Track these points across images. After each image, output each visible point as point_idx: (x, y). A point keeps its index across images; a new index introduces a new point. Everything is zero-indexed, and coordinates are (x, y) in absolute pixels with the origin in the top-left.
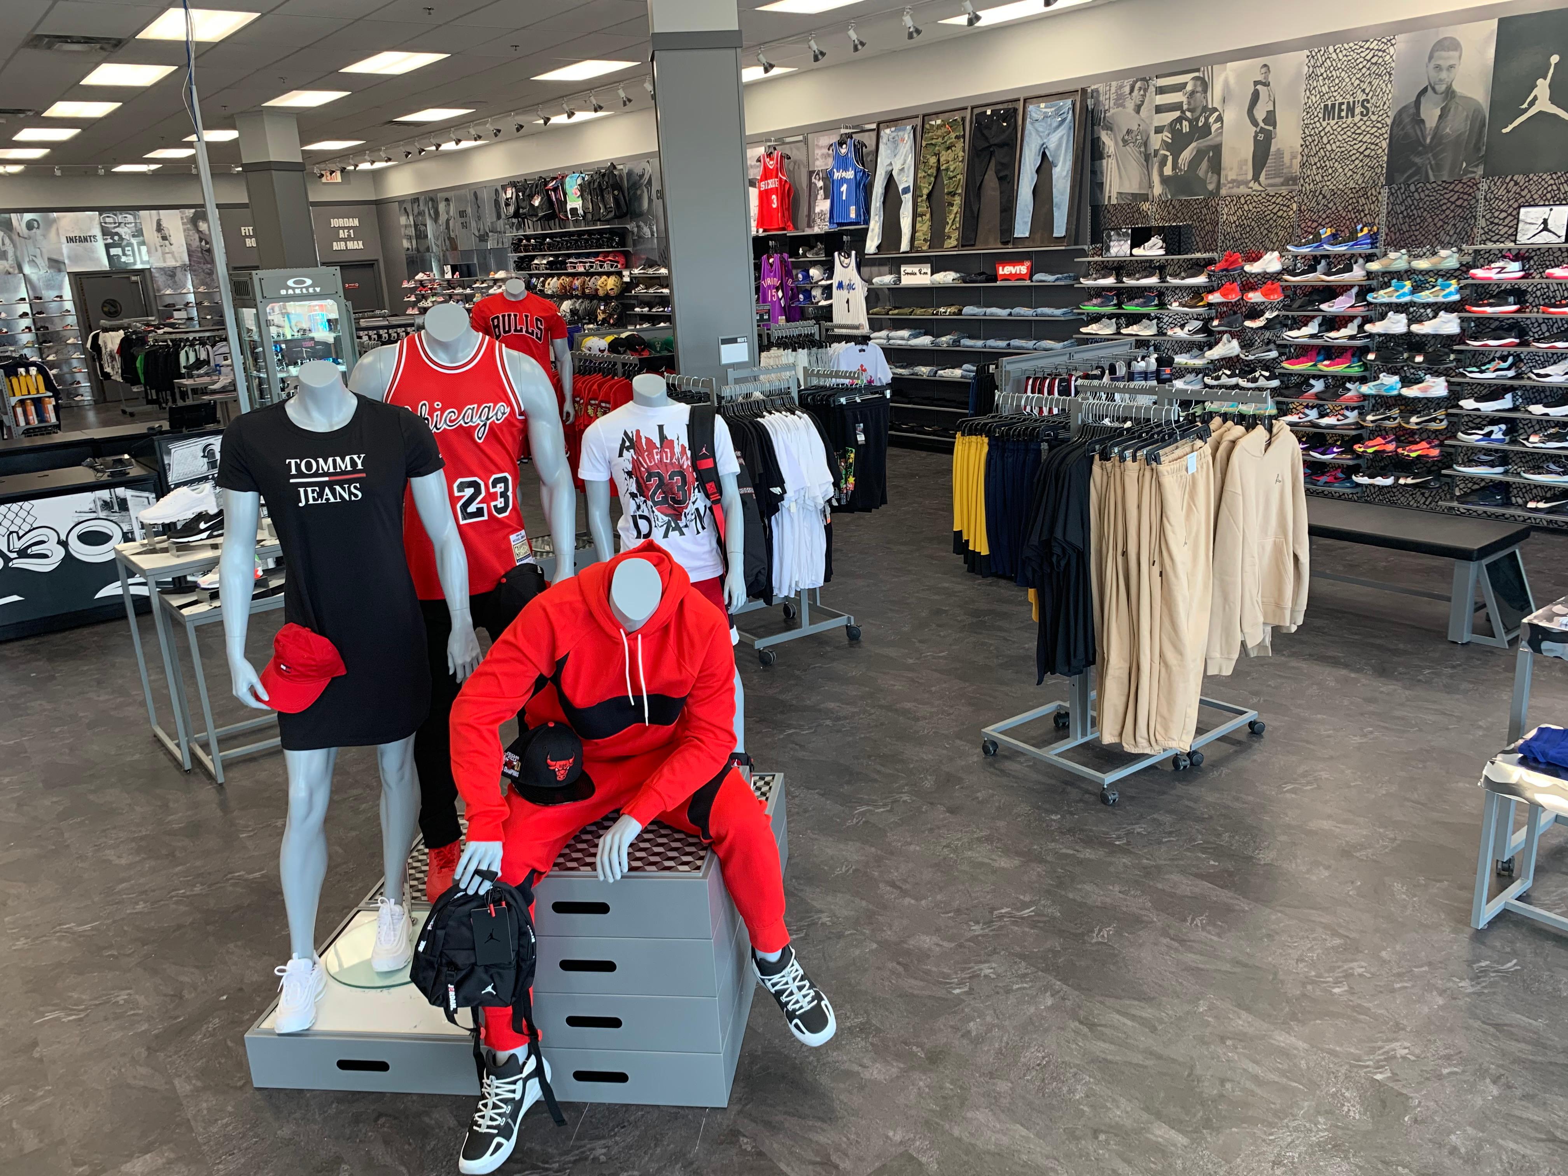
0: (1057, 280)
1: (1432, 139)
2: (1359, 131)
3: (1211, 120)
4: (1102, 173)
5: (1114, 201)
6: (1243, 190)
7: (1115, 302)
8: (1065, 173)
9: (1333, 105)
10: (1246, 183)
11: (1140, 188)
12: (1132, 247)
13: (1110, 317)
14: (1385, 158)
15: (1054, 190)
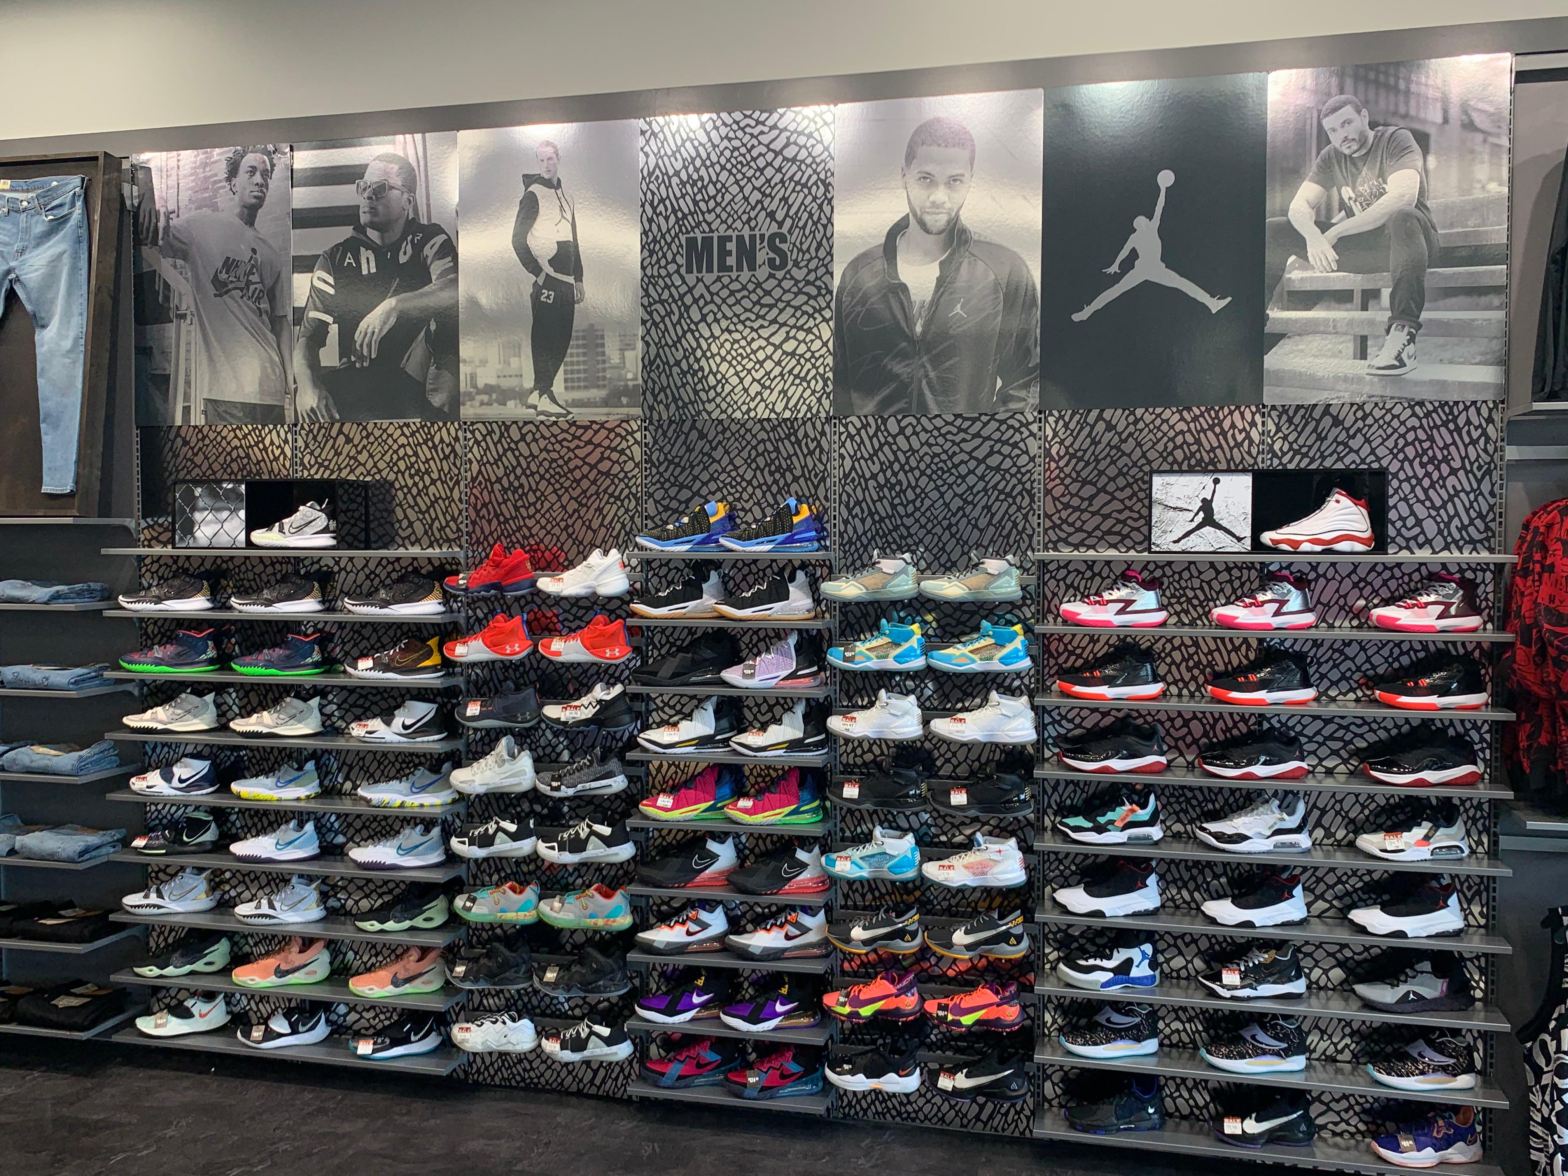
0: (56, 597)
1: (927, 326)
2: (767, 300)
3: (429, 251)
4: (164, 353)
5: (198, 419)
6: (513, 410)
7: (211, 653)
8: (67, 344)
9: (707, 241)
10: (521, 396)
11: (262, 392)
12: (250, 528)
13: (199, 689)
14: (830, 360)
15: (41, 382)
